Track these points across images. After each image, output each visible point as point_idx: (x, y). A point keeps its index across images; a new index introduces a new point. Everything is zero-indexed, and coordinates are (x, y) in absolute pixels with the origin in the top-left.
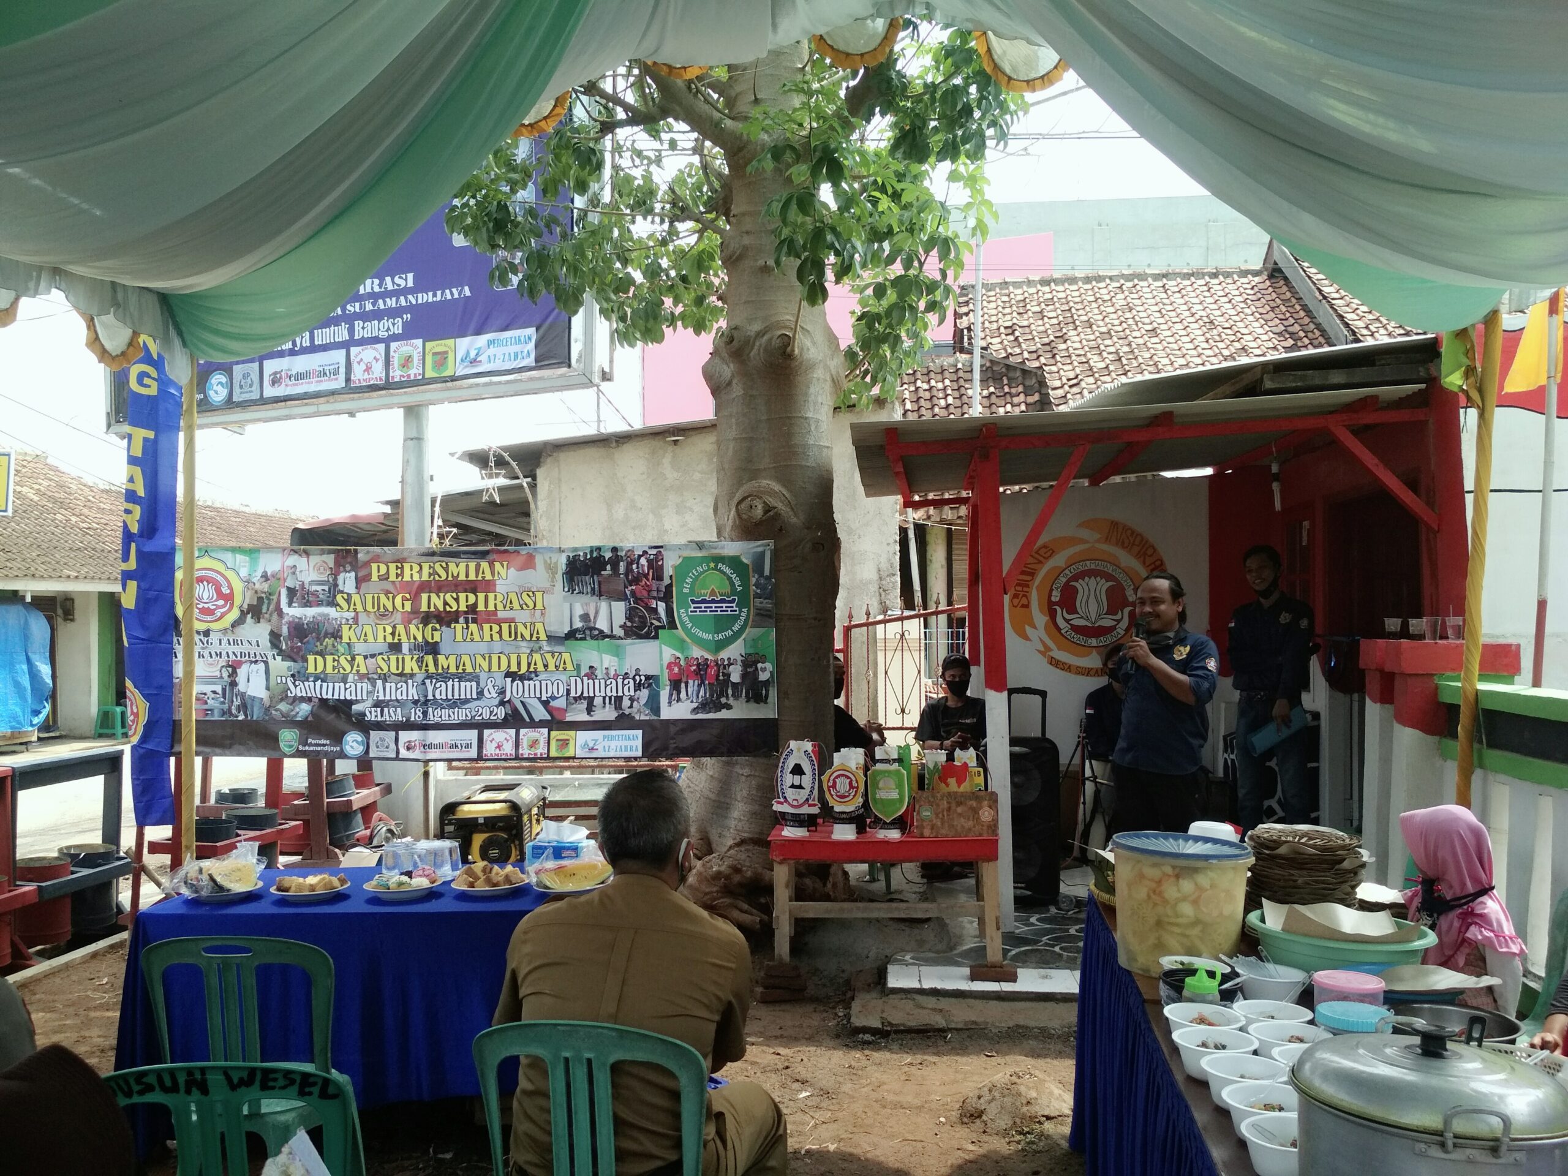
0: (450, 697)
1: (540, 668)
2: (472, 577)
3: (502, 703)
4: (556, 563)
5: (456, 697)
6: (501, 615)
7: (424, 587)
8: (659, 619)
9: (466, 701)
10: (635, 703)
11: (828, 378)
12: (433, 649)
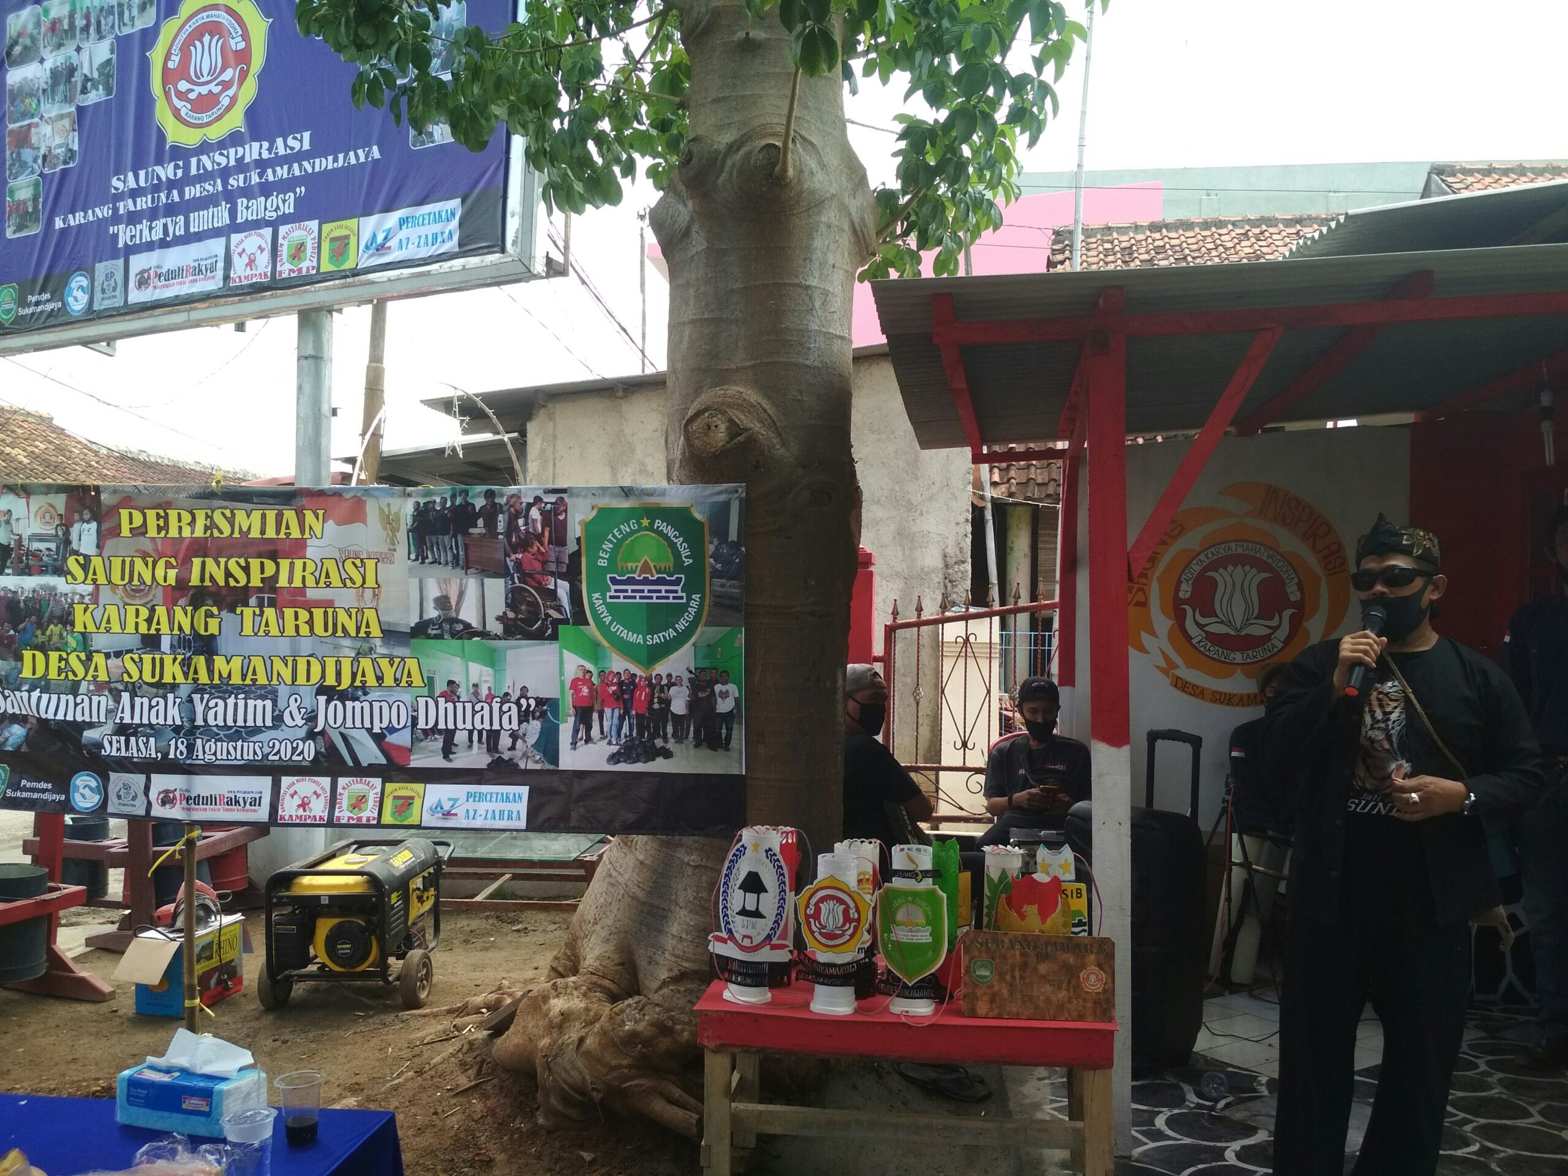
0: (230, 723)
1: (371, 681)
2: (271, 533)
3: (311, 735)
4: (397, 514)
5: (240, 723)
6: (312, 594)
7: (200, 548)
8: (559, 608)
9: (256, 730)
10: (519, 742)
11: (846, 227)
12: (206, 646)
